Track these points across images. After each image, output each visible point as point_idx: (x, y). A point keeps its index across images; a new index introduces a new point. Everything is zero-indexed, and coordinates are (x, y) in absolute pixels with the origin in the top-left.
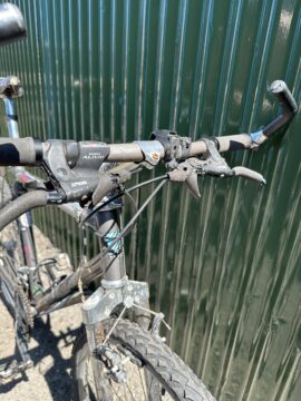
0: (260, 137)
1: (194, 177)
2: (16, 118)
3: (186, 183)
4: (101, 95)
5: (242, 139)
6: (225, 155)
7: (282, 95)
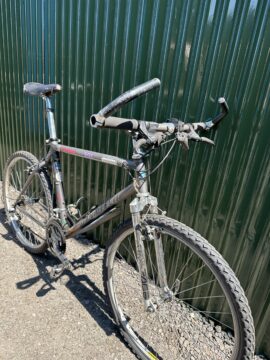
0: (211, 124)
1: (186, 140)
2: (53, 110)
3: (183, 143)
4: (102, 97)
5: (202, 124)
6: (196, 131)
7: (223, 104)
